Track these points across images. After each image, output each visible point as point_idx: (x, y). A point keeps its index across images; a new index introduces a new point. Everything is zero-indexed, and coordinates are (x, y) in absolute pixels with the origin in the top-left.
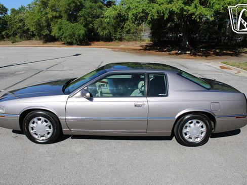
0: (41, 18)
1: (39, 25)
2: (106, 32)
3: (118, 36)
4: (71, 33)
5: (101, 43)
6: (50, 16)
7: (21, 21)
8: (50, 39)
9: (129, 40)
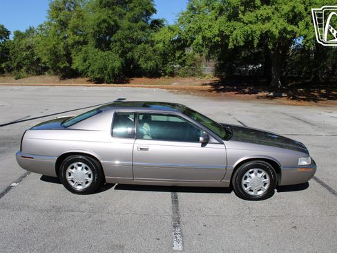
0: (58, 44)
1: (55, 54)
2: (151, 64)
3: (169, 70)
4: (101, 66)
5: (144, 79)
6: (70, 41)
7: (29, 48)
8: (70, 74)
9: (184, 76)
